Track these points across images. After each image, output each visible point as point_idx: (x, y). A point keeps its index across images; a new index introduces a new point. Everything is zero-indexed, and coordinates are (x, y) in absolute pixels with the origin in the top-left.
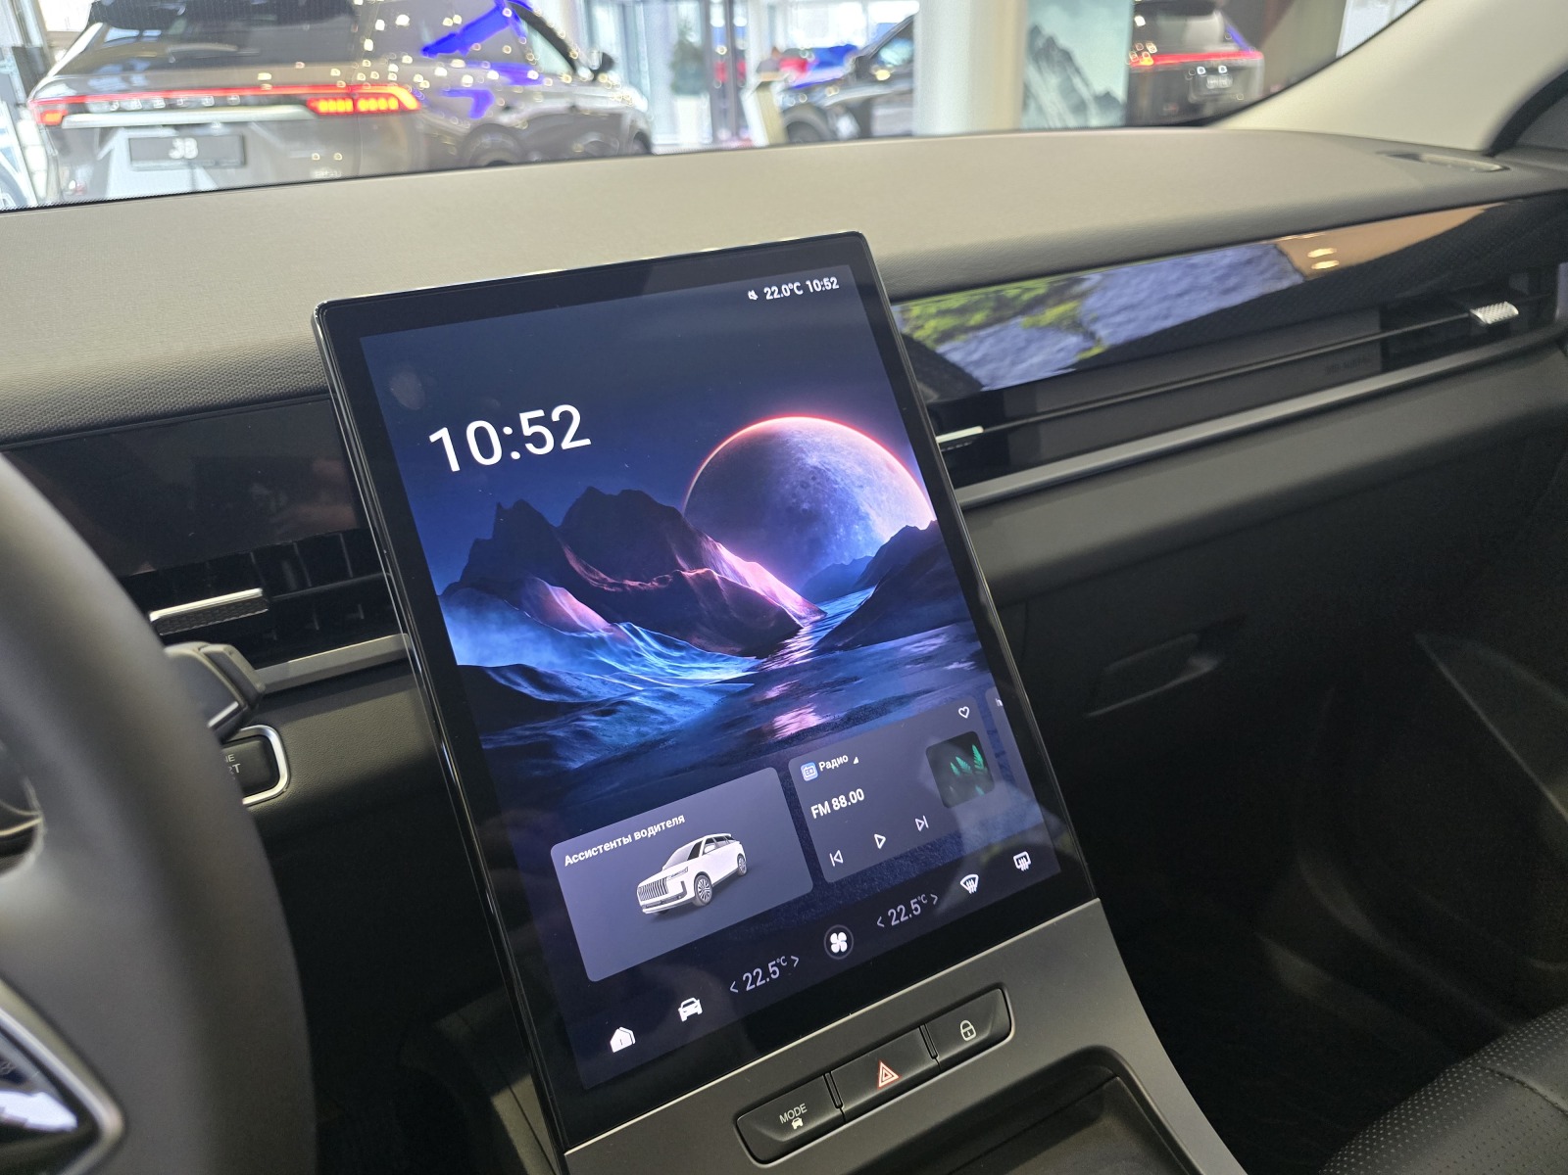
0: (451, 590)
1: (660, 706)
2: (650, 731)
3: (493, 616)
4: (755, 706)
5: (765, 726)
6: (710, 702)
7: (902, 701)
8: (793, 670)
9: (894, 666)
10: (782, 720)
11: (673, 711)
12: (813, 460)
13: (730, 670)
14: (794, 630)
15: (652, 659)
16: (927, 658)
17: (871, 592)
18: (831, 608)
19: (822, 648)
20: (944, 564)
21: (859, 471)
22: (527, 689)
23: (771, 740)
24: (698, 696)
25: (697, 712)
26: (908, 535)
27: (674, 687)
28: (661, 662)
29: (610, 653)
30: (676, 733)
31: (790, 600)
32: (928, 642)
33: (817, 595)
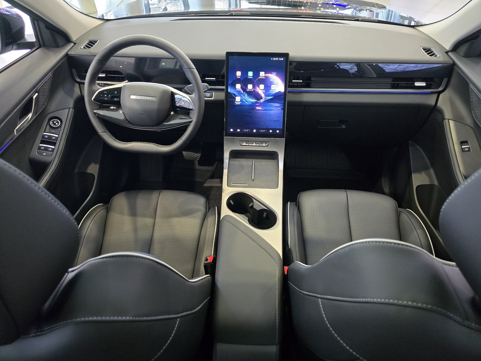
0: (230, 84)
1: (245, 102)
2: (244, 104)
3: (233, 88)
4: (255, 105)
5: (255, 108)
6: (250, 103)
7: (271, 110)
8: (260, 103)
9: (272, 106)
10: (257, 107)
11: (246, 103)
12: (272, 80)
13: (254, 101)
14: (262, 99)
15: (246, 97)
16: (276, 106)
17: (272, 97)
18: (267, 98)
19: (264, 101)
20: (283, 97)
21: (277, 83)
22: (234, 96)
23: (255, 109)
24: (249, 102)
25: (249, 104)
26: (280, 92)
27: (247, 100)
28: (247, 97)
29: (242, 95)
30: (246, 105)
31: (263, 95)
32: (277, 105)
33: (266, 96)
